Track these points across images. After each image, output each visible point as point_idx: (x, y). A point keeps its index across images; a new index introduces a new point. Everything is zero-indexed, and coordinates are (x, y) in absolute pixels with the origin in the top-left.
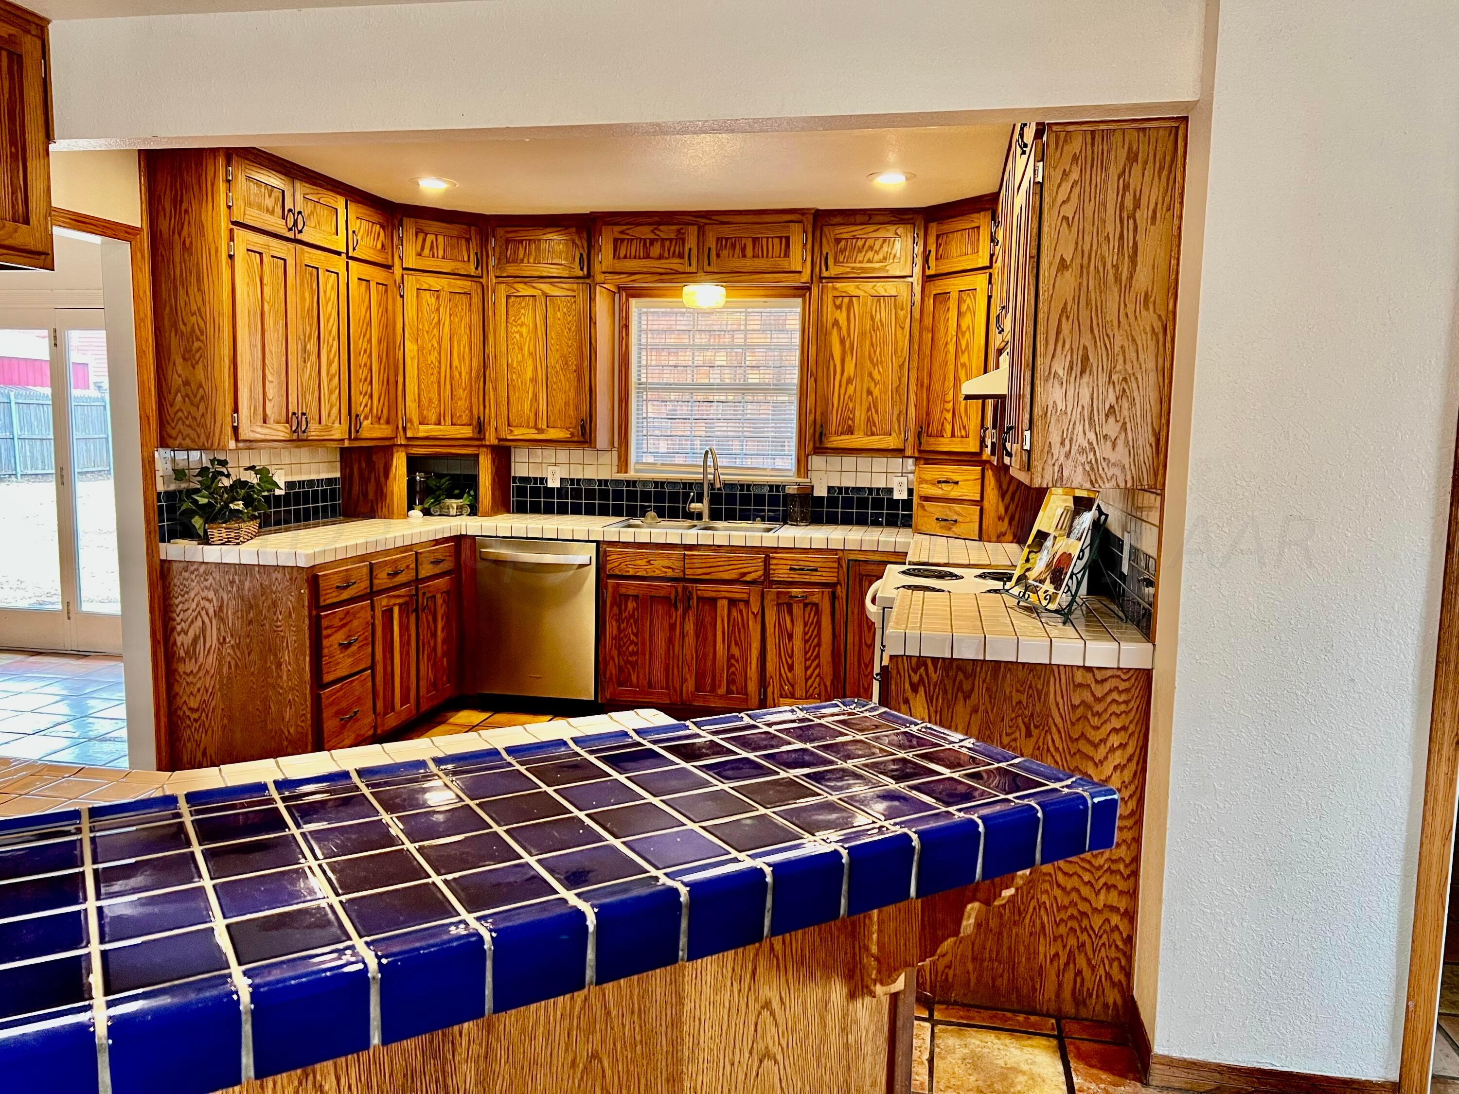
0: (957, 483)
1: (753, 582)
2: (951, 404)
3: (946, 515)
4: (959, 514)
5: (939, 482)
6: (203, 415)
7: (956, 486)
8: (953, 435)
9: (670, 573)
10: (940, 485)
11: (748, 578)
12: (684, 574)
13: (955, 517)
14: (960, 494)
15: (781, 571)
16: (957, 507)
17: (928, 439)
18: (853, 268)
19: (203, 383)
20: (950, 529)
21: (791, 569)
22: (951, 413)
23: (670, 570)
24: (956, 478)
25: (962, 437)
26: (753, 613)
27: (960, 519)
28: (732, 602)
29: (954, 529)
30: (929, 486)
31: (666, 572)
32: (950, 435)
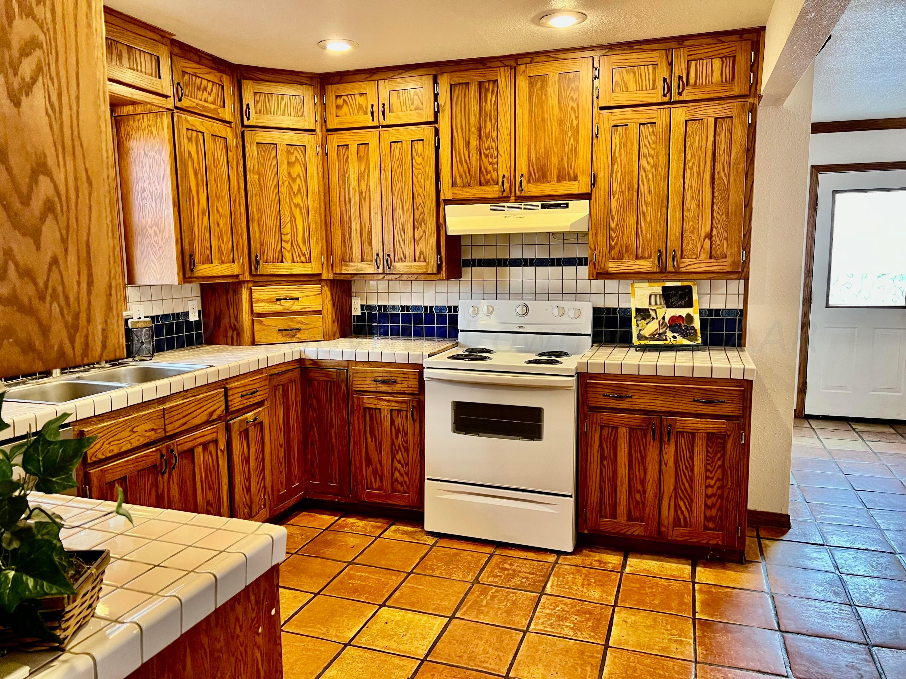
0: (298, 299)
1: (220, 418)
2: (289, 236)
3: (289, 326)
4: (302, 323)
5: (277, 300)
6: (55, 261)
7: (296, 302)
8: (293, 261)
9: (153, 436)
10: (278, 302)
11: (214, 417)
12: (166, 432)
13: (298, 326)
14: (301, 307)
15: (236, 401)
16: (299, 318)
17: (266, 265)
18: (197, 104)
19: (51, 161)
20: (294, 336)
21: (242, 396)
22: (290, 243)
23: (153, 432)
24: (295, 295)
25: (302, 262)
26: (221, 450)
27: (303, 327)
28: (205, 446)
29: (298, 335)
30: (267, 304)
31: (149, 437)
32: (290, 261)
